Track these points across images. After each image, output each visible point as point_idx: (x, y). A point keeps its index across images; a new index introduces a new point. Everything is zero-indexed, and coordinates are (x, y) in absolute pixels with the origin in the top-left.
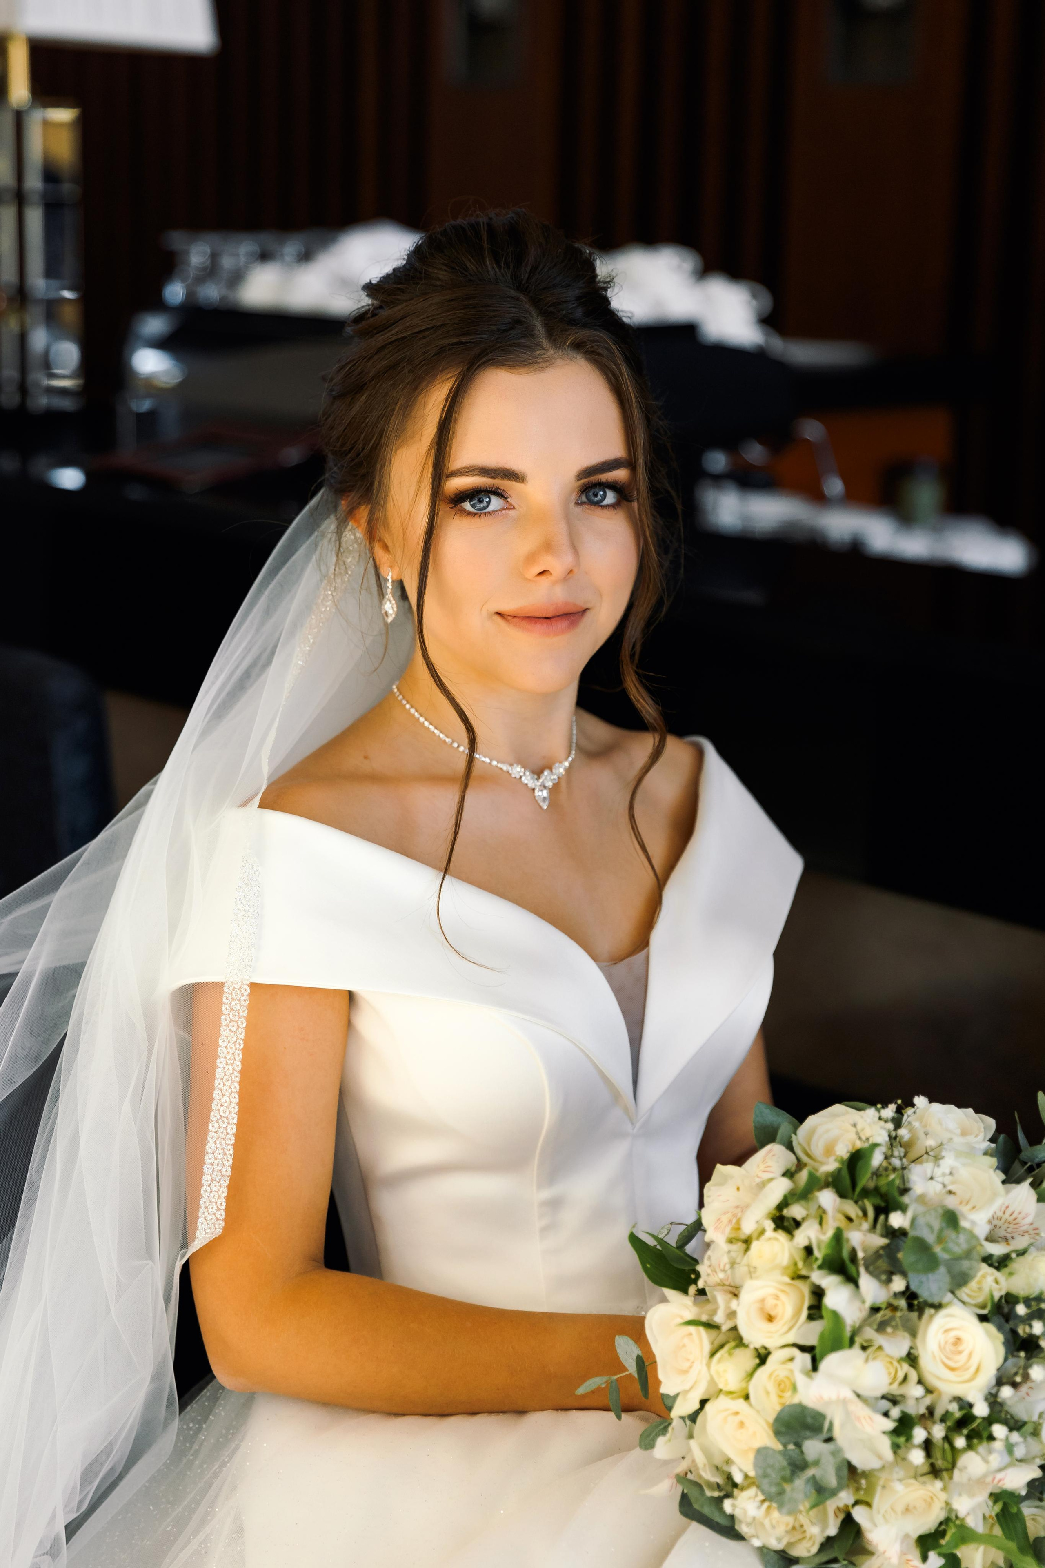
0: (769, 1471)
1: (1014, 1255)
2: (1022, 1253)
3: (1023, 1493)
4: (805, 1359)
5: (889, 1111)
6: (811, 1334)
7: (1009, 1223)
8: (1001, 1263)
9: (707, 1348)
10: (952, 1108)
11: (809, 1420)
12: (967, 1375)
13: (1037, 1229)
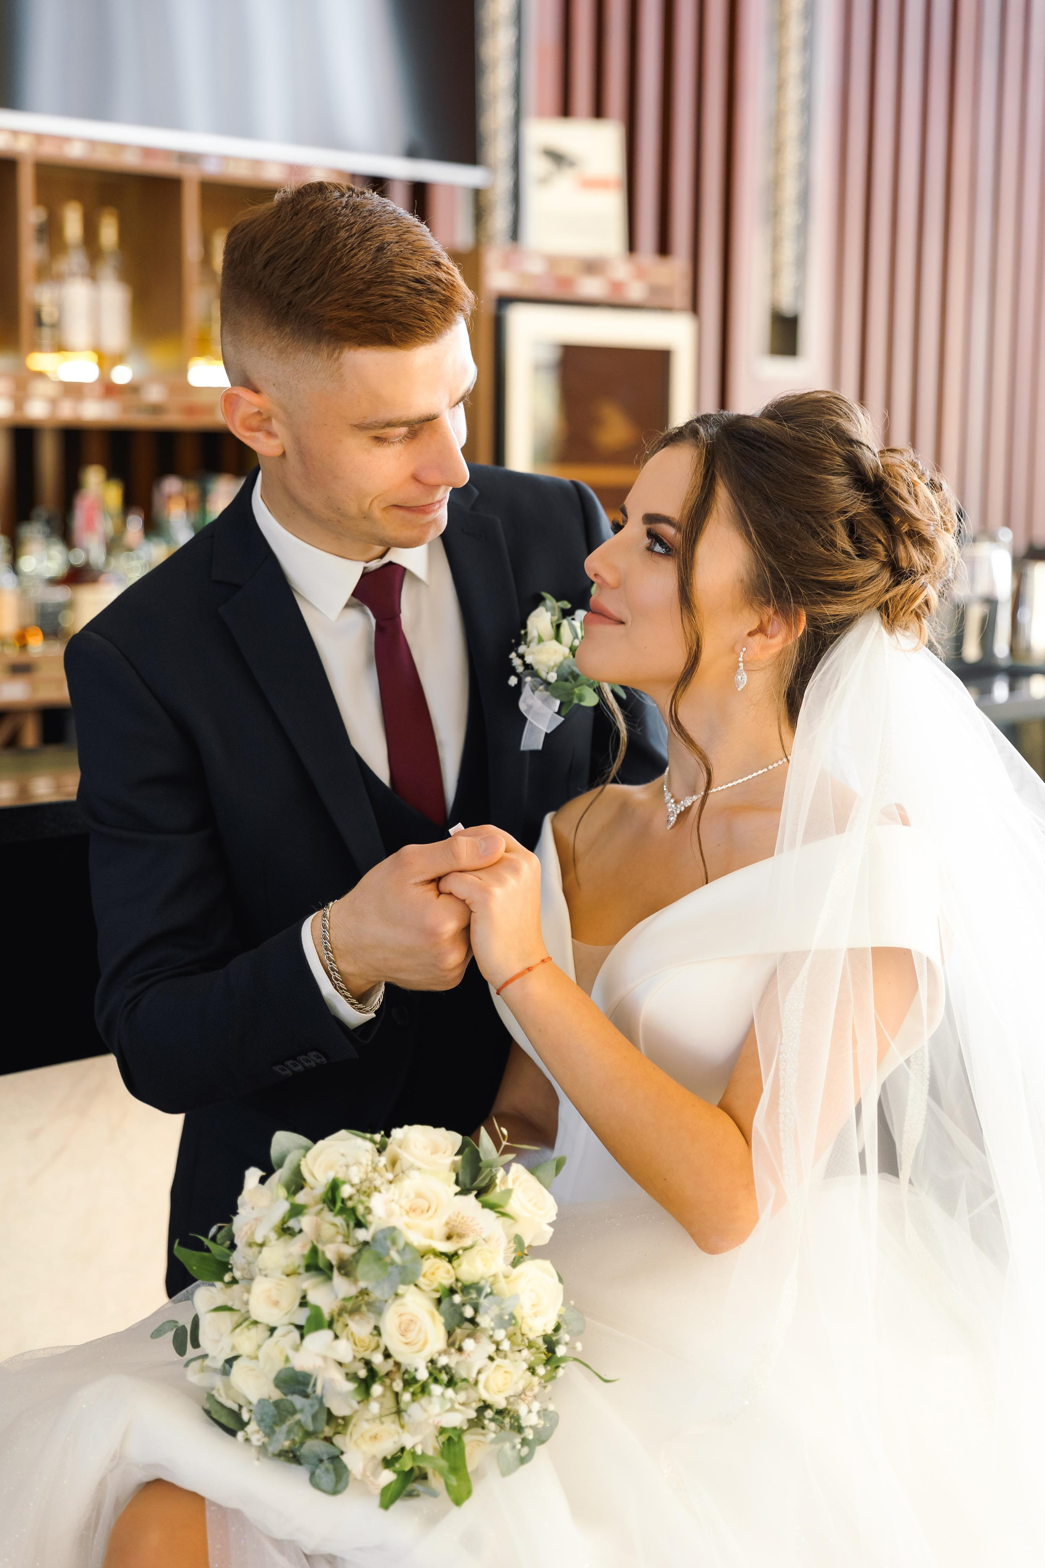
0: (265, 1417)
1: (460, 1252)
2: (465, 1249)
3: (465, 1427)
4: (296, 1334)
5: (378, 1137)
6: (302, 1316)
7: (462, 1224)
8: (451, 1257)
9: (230, 1326)
10: (429, 1129)
11: (301, 1378)
12: (416, 1348)
13: (481, 1229)
